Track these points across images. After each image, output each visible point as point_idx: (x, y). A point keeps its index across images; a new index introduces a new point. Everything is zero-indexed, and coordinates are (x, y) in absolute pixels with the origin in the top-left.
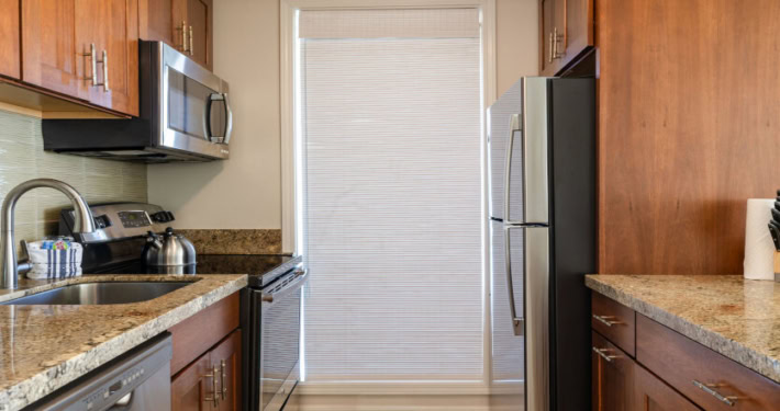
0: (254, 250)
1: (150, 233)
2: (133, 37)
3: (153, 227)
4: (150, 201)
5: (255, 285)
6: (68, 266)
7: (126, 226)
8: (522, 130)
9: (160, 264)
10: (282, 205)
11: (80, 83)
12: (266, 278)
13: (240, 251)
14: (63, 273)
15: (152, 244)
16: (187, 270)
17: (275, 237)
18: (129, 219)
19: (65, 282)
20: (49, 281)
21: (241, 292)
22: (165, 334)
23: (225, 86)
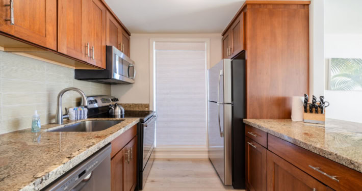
0: (141, 109)
1: (110, 105)
2: (104, 44)
3: (112, 103)
4: (112, 95)
5: (142, 121)
6: (82, 116)
7: (103, 103)
8: (223, 75)
9: (113, 114)
10: (150, 97)
11: (83, 56)
12: (145, 119)
13: (138, 110)
14: (80, 118)
15: (111, 108)
16: (122, 116)
17: (147, 106)
18: (104, 100)
19: (81, 121)
20: (76, 120)
21: (138, 124)
22: (109, 144)
23: (133, 62)
